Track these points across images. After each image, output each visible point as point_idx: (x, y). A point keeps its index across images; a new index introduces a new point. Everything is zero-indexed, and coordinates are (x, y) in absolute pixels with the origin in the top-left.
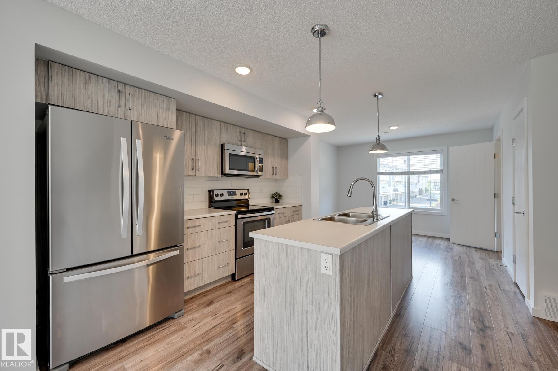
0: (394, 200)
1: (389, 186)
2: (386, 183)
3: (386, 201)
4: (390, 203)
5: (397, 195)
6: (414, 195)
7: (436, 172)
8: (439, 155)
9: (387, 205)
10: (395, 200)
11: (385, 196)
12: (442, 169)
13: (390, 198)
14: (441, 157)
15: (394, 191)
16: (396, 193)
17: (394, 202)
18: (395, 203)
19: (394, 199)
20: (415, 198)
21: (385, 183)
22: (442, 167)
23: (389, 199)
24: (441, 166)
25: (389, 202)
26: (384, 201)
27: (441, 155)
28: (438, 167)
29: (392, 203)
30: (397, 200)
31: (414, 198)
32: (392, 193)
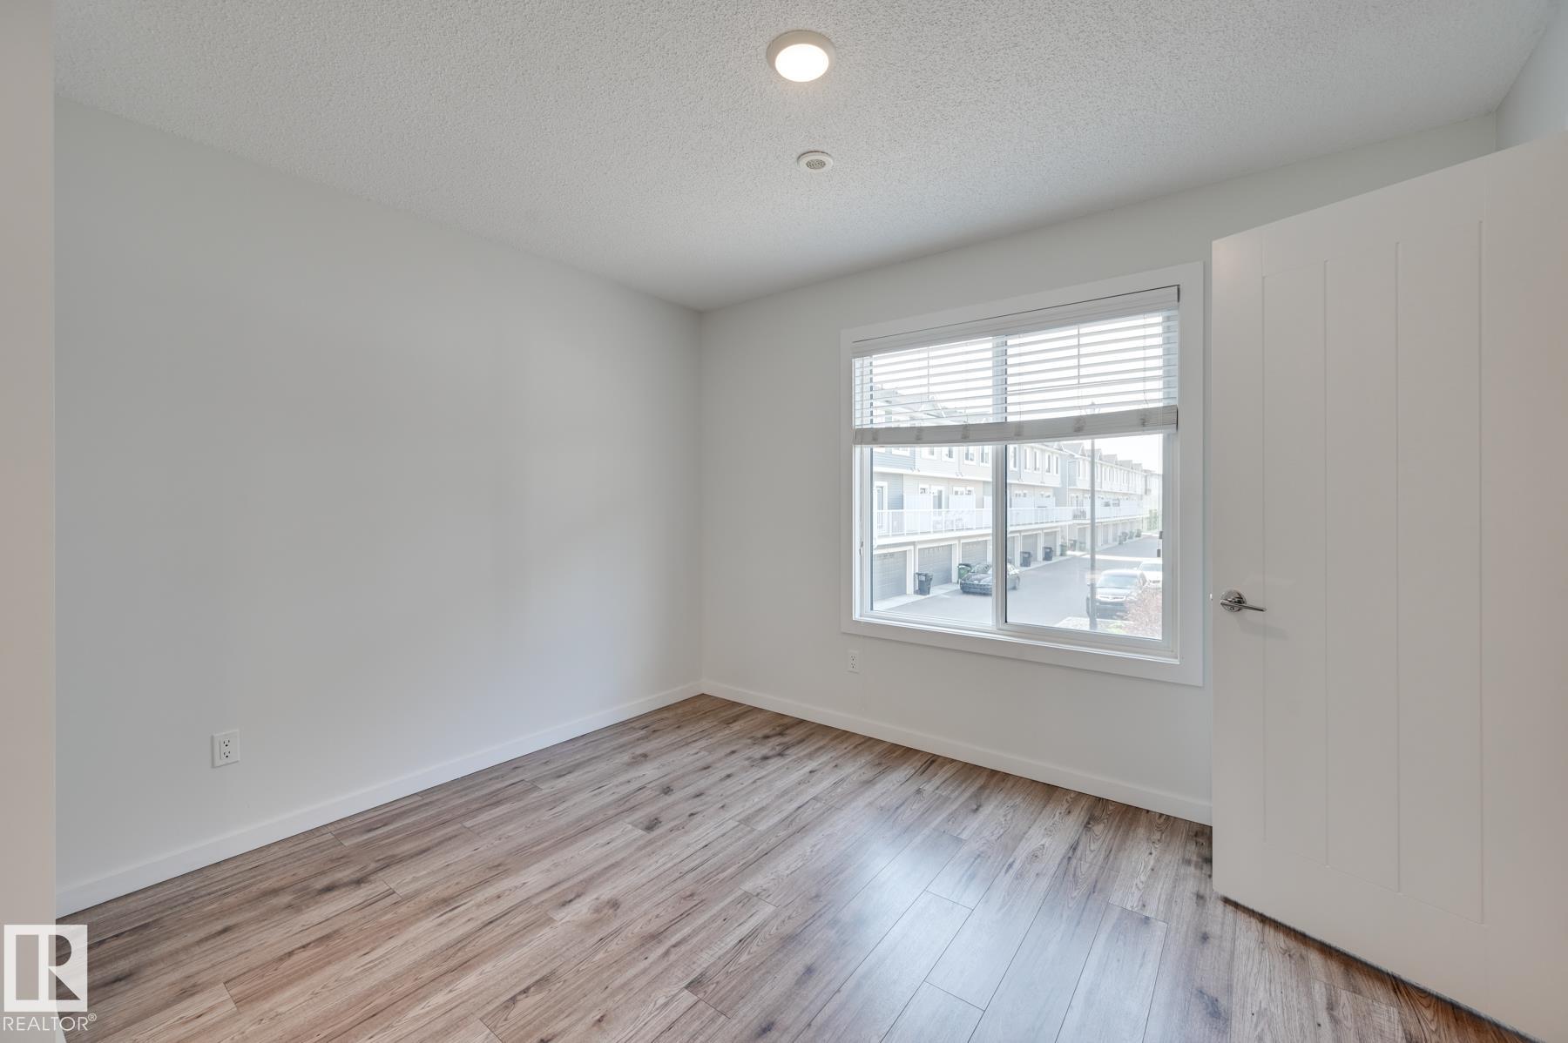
0: (1073, 546)
1: (1060, 502)
2: (1050, 493)
3: (1050, 548)
4: (1061, 555)
5: (1082, 530)
6: (1134, 530)
7: (1141, 421)
8: (1157, 318)
9: (1054, 560)
10: (1078, 545)
11: (1046, 534)
12: (1172, 402)
13: (1063, 537)
14: (1168, 330)
15: (1075, 517)
16: (1079, 524)
17: (1074, 550)
18: (1078, 553)
19: (1075, 541)
20: (1138, 539)
21: (1047, 494)
22: (1175, 392)
23: (1059, 542)
24: (1167, 386)
25: (1058, 552)
26: (1045, 548)
27: (1168, 319)
28: (1152, 395)
29: (1069, 553)
30: (1083, 545)
31: (1135, 539)
32: (1067, 523)
